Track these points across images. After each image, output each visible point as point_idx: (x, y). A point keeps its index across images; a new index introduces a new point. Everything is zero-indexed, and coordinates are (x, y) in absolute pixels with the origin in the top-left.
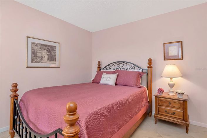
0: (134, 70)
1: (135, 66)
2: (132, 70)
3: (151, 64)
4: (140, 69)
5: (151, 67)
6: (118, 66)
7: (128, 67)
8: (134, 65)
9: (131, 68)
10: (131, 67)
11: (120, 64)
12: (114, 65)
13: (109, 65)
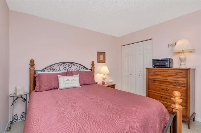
0: (81, 70)
1: (83, 67)
2: (79, 70)
3: (93, 65)
4: (86, 69)
5: (94, 68)
6: (65, 66)
7: (76, 67)
8: (82, 65)
9: (79, 69)
10: (79, 67)
11: (68, 65)
12: (60, 65)
13: (51, 66)
